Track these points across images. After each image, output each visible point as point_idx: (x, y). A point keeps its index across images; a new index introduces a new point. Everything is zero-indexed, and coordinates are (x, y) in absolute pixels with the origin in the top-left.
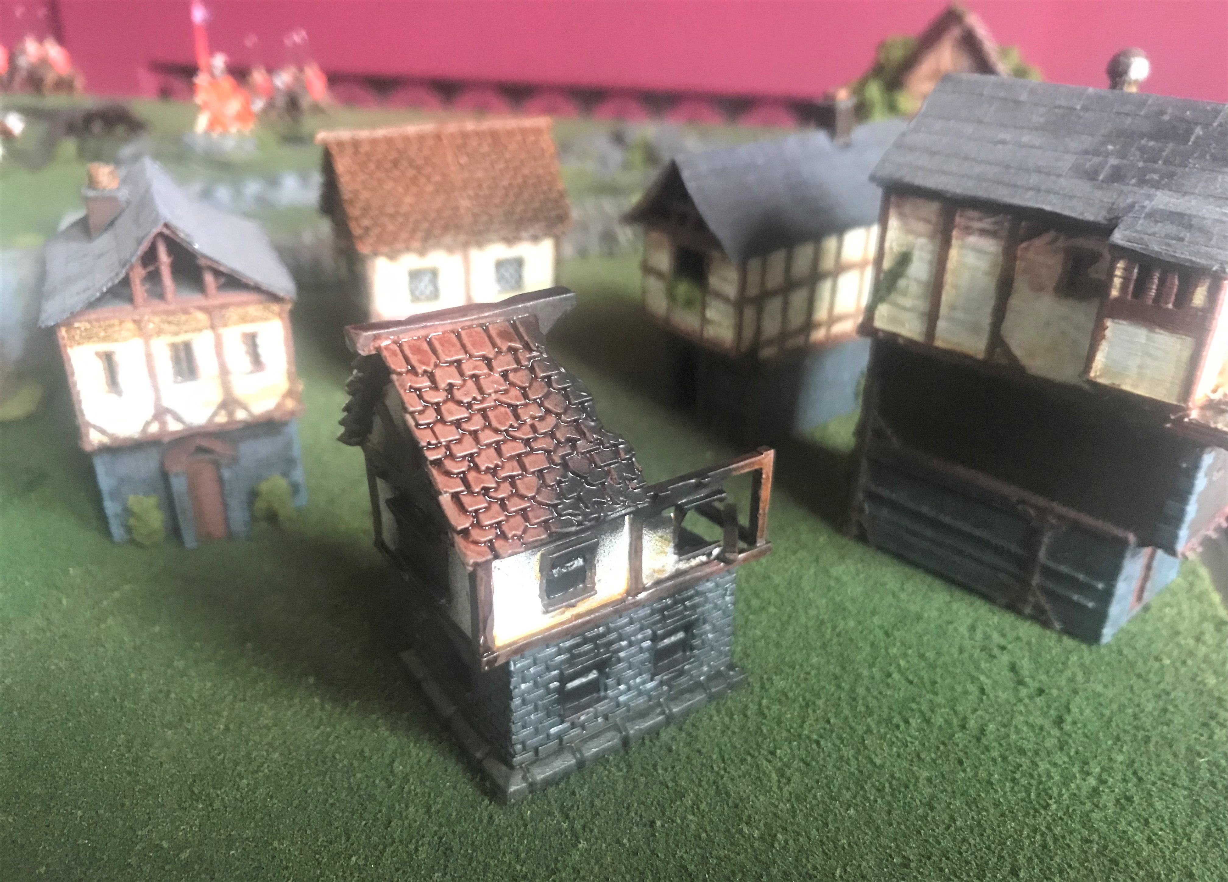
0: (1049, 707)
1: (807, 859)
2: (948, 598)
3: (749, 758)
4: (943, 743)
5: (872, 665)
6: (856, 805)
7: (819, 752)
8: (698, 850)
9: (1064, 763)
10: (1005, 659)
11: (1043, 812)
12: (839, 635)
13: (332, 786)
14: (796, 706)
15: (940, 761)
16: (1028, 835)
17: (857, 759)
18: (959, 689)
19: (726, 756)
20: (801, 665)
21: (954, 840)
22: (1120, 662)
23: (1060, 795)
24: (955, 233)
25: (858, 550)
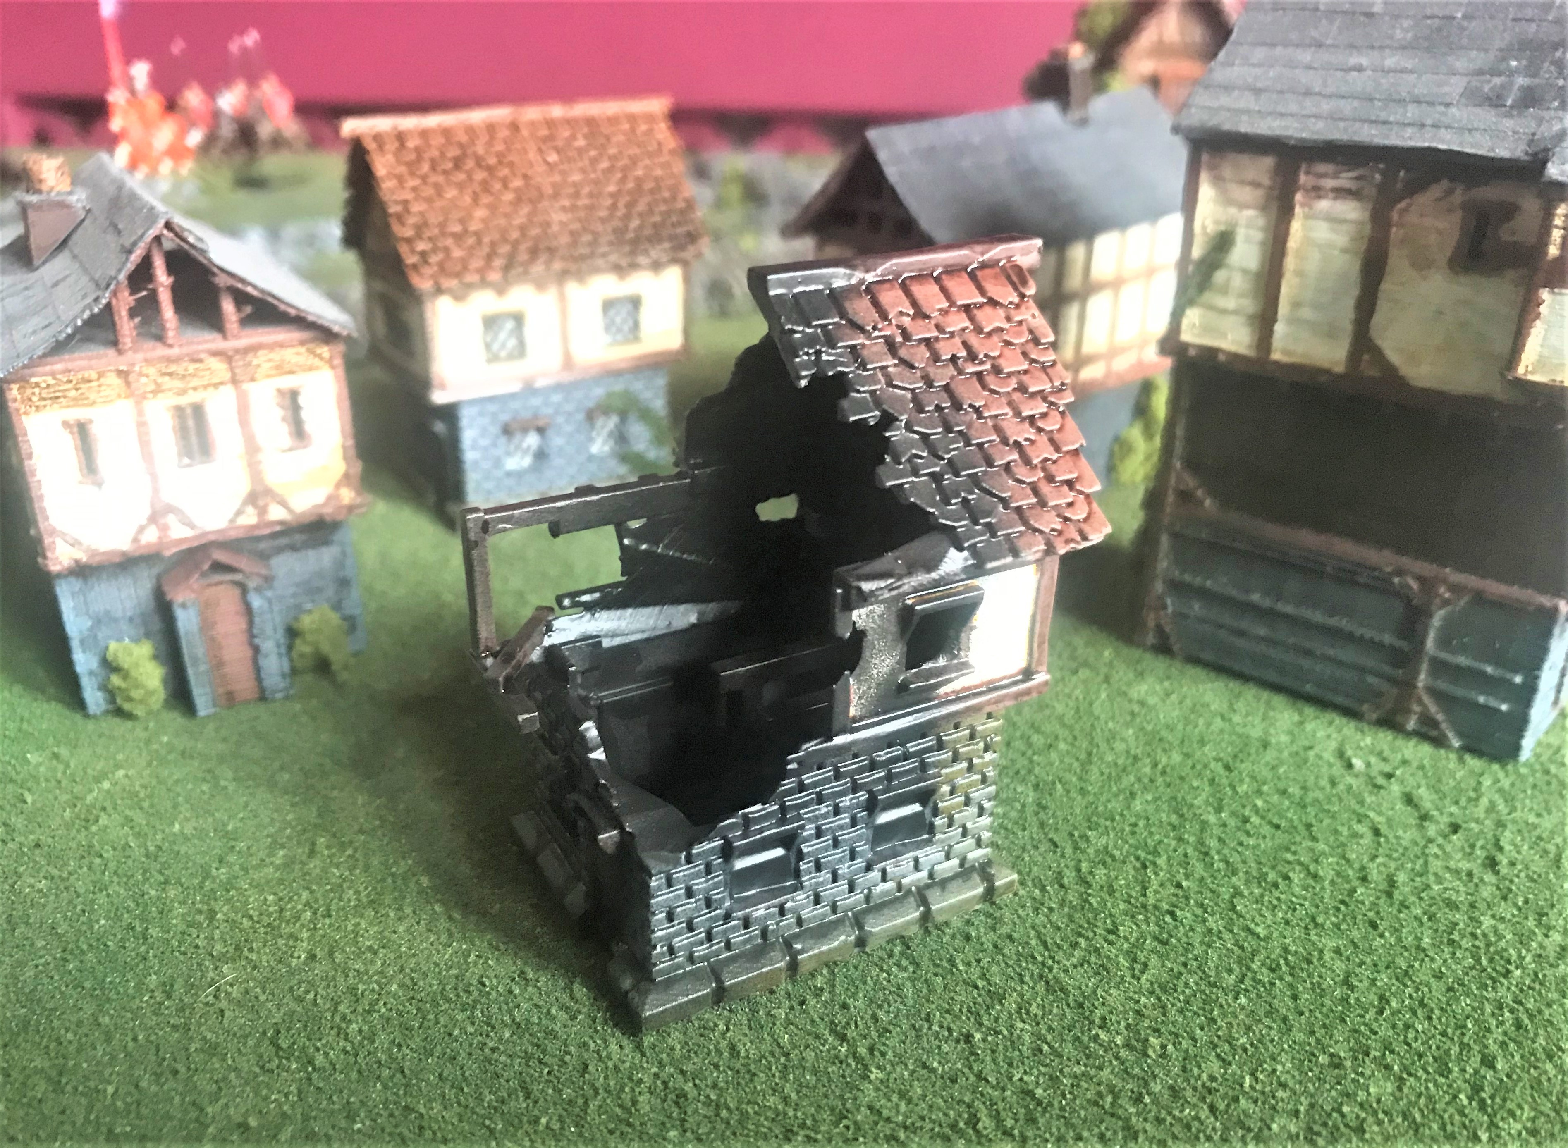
0: (1472, 846)
1: (1199, 1067)
2: (1296, 718)
3: (1082, 941)
4: (1343, 902)
5: (1219, 810)
6: (1246, 990)
7: (1176, 927)
8: (1042, 1069)
9: (1513, 915)
10: (1395, 788)
11: (1502, 980)
12: (1164, 773)
13: (488, 1024)
14: (1129, 867)
15: (1344, 927)
16: (1493, 1014)
17: (1231, 931)
18: (1345, 831)
19: (1049, 941)
20: (1122, 815)
21: (1394, 1026)
22: (1549, 783)
23: (1521, 958)
24: (1299, 197)
25: (1160, 664)
